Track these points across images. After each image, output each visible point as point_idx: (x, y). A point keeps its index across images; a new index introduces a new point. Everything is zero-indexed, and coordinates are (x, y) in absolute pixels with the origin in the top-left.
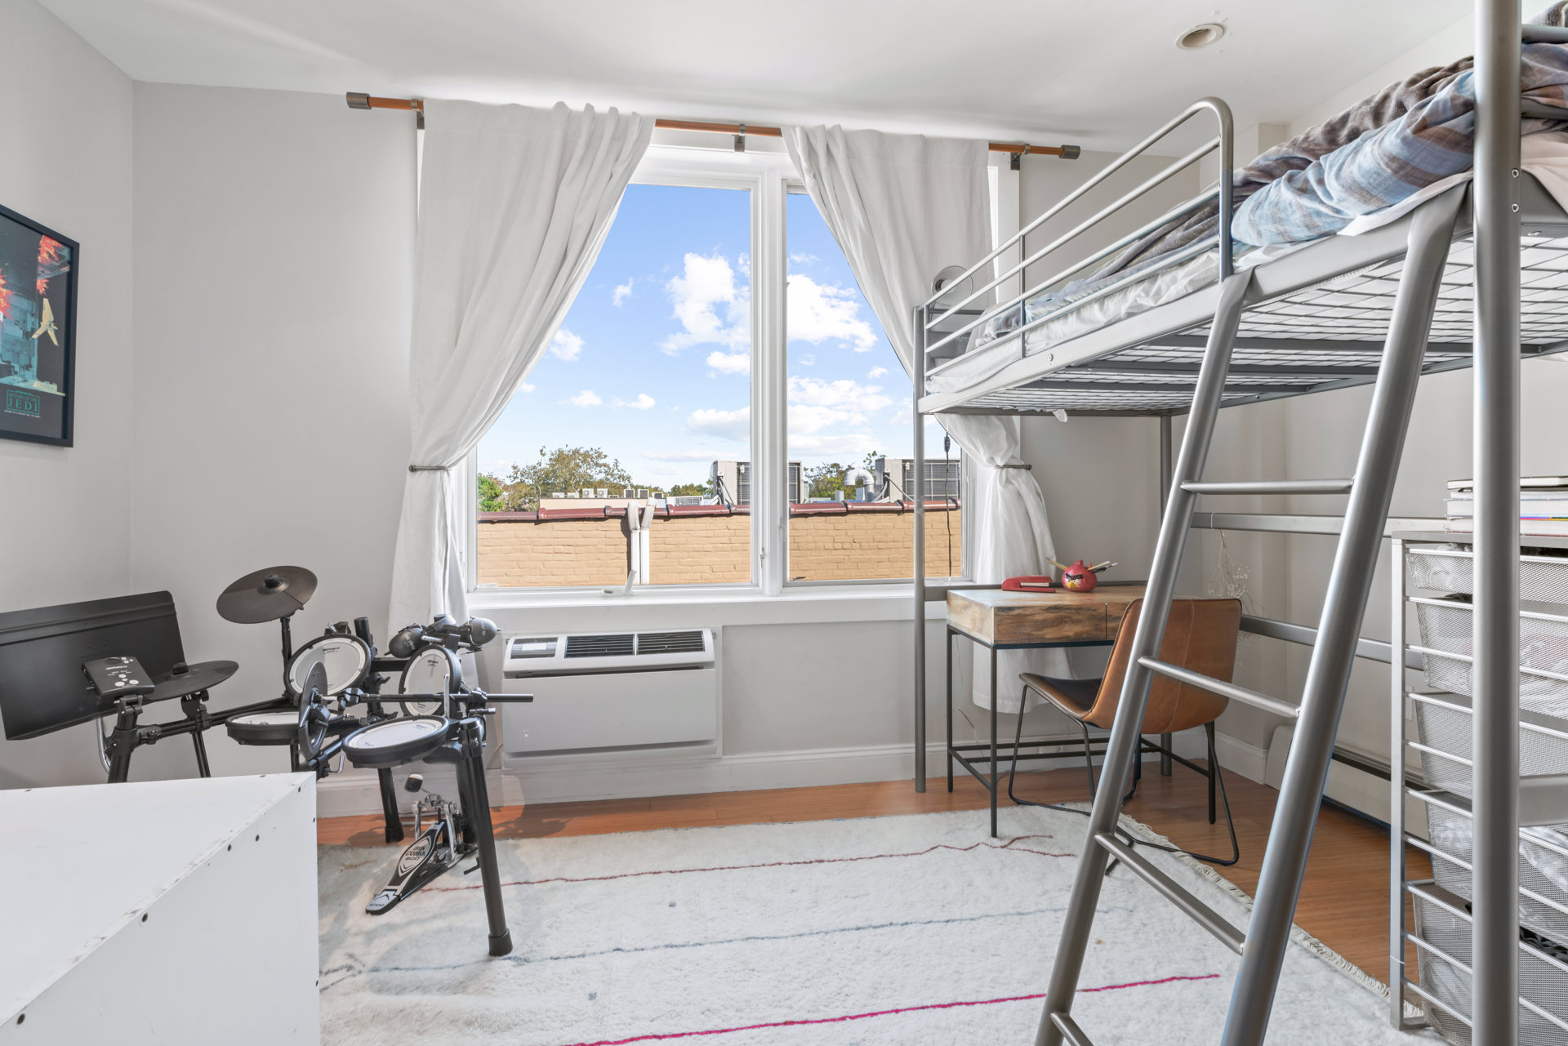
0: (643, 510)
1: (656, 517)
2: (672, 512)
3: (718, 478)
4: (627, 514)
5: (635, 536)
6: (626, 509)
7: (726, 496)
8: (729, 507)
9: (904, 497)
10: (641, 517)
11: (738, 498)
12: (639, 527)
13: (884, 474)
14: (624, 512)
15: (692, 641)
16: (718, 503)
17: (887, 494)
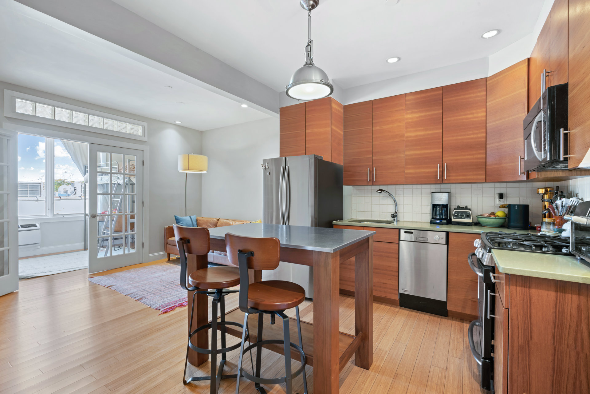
13: (74, 188)
15: (34, 225)
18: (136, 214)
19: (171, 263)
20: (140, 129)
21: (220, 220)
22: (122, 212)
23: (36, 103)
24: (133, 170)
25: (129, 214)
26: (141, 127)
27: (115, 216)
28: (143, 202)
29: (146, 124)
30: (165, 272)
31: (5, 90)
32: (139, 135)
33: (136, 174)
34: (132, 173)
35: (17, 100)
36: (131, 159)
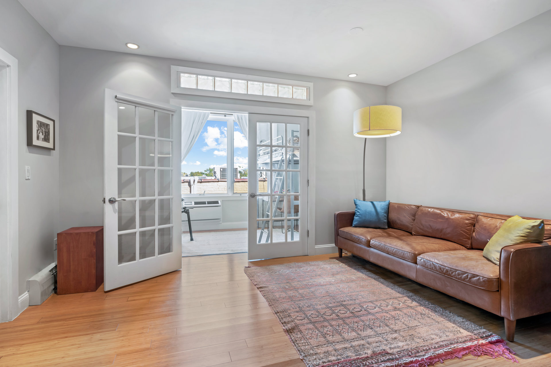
0: (194, 180)
1: (198, 182)
2: (202, 181)
3: (215, 172)
4: (190, 182)
5: (192, 187)
6: (190, 180)
7: (217, 177)
8: (218, 180)
9: (266, 177)
10: (194, 182)
11: (220, 177)
12: (193, 185)
14: (189, 181)
15: (217, 202)
16: (215, 179)
17: (261, 176)
18: (300, 195)
19: (343, 263)
20: (305, 91)
21: (420, 208)
22: (298, 193)
23: (198, 76)
24: (297, 142)
25: (292, 195)
26: (306, 89)
27: (277, 196)
28: (308, 181)
29: (311, 85)
30: (334, 278)
31: (172, 66)
32: (304, 99)
33: (300, 146)
34: (296, 145)
35: (182, 75)
36: (294, 130)
